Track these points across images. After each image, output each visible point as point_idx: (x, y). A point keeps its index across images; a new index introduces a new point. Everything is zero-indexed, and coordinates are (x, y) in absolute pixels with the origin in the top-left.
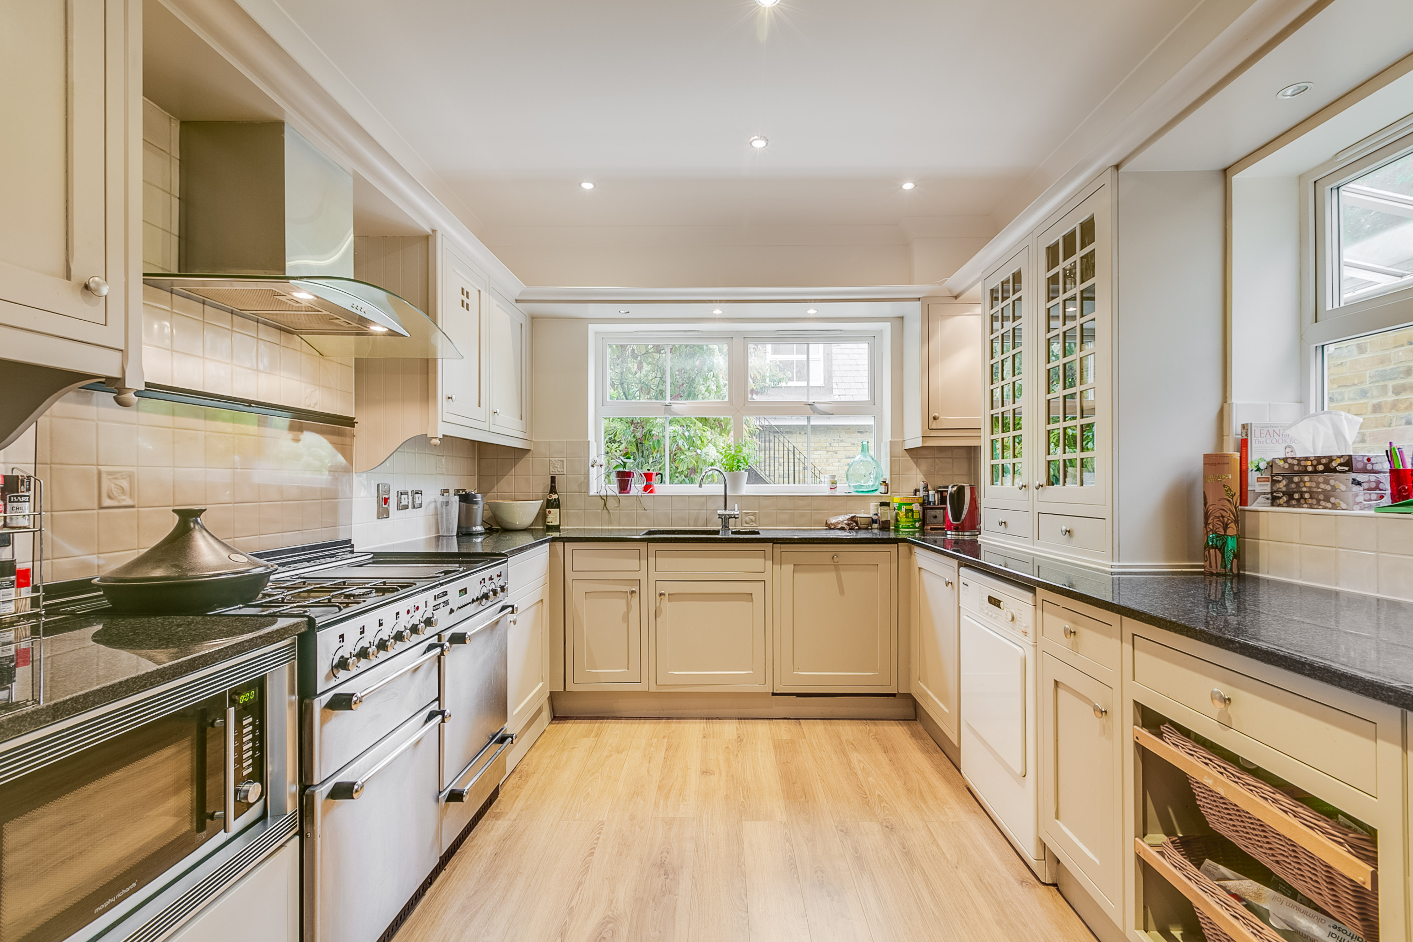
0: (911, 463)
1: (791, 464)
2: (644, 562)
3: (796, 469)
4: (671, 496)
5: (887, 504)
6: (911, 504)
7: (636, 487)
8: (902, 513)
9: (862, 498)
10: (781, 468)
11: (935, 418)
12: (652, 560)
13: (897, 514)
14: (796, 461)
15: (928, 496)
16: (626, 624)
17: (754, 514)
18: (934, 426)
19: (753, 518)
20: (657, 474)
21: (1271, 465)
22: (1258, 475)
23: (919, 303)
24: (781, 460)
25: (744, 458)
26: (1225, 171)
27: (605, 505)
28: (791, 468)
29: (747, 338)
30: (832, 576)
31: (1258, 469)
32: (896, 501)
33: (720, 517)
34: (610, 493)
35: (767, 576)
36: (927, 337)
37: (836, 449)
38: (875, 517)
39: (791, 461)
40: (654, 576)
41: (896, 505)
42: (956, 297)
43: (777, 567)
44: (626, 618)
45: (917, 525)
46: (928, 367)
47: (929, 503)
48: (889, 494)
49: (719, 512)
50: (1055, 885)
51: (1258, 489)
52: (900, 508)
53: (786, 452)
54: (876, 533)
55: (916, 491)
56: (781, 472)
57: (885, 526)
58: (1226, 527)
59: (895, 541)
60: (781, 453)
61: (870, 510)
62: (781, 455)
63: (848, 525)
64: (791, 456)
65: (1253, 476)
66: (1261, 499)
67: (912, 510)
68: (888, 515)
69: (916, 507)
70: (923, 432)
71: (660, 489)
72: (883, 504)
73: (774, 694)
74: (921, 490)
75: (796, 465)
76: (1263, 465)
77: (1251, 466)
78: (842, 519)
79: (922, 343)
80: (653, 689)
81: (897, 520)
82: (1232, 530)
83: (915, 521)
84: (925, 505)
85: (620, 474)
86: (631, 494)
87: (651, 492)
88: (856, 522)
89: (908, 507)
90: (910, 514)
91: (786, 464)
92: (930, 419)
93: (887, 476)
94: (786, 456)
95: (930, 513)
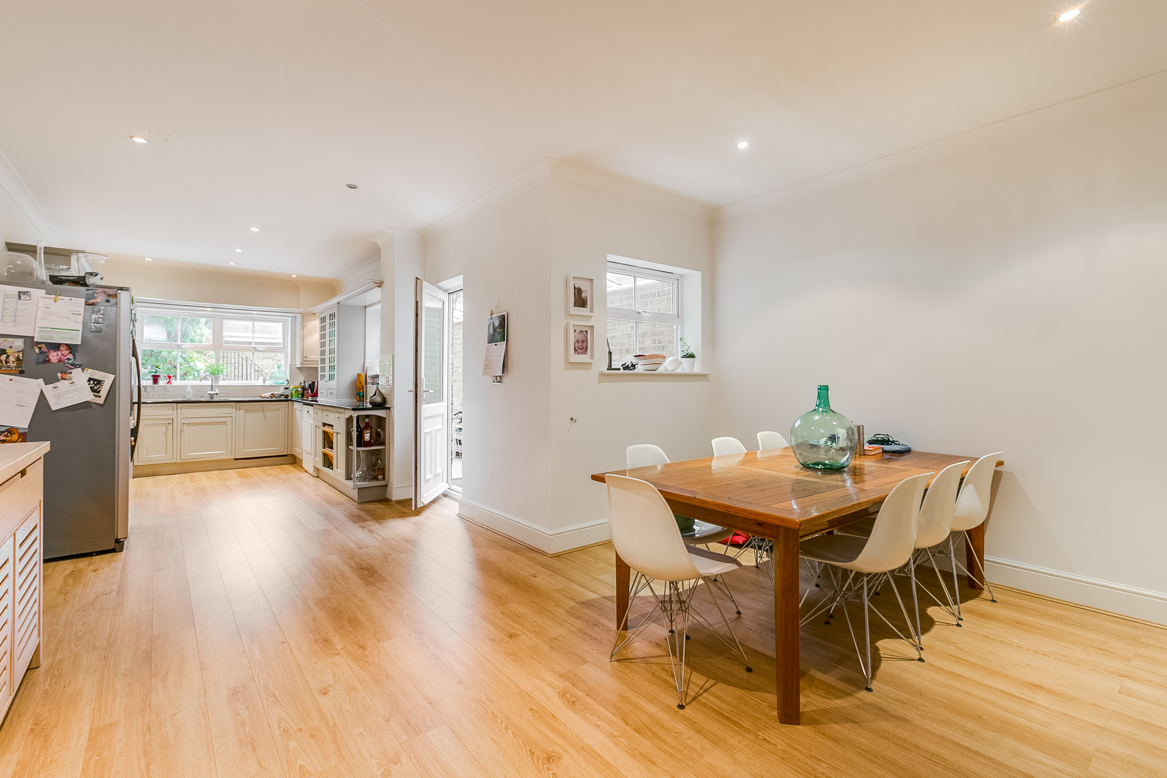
0: (299, 373)
1: (245, 368)
2: (175, 411)
3: (249, 371)
4: (183, 386)
5: (287, 388)
6: (297, 388)
7: (162, 382)
8: (294, 392)
9: (277, 386)
10: (237, 370)
11: (306, 357)
12: (179, 410)
13: (292, 392)
14: (249, 366)
15: (305, 385)
16: (165, 437)
17: (225, 393)
18: (305, 359)
19: (225, 395)
20: (174, 376)
21: (372, 376)
22: (369, 378)
23: (300, 315)
24: (237, 365)
25: (221, 370)
26: (365, 307)
27: (146, 390)
28: (245, 371)
29: (222, 318)
30: (262, 413)
31: (369, 377)
32: (292, 387)
33: (209, 394)
34: (148, 384)
35: (233, 415)
36: (303, 327)
37: (280, 358)
38: (283, 394)
39: (245, 365)
40: (180, 416)
41: (291, 389)
42: (315, 314)
43: (237, 411)
44: (166, 434)
45: (300, 396)
46: (303, 338)
47: (306, 388)
48: (289, 385)
49: (209, 392)
50: (318, 477)
51: (369, 382)
52: (293, 390)
53: (240, 360)
54: (283, 398)
55: (301, 383)
56: (237, 374)
57: (287, 396)
58: (360, 390)
59: (287, 401)
60: (237, 360)
61: (281, 391)
62: (237, 362)
63: (270, 396)
64: (245, 362)
65: (368, 379)
66: (370, 384)
67: (297, 391)
68: (288, 392)
69: (300, 389)
70: (301, 361)
71: (174, 382)
72: (285, 388)
73: (235, 459)
74: (303, 383)
75: (249, 368)
76: (370, 376)
77: (368, 376)
78: (268, 394)
79: (301, 329)
80: (179, 461)
81: (292, 395)
82: (361, 391)
83: (299, 394)
84: (304, 389)
85: (153, 376)
86: (159, 385)
87: (171, 384)
88: (274, 396)
89: (296, 389)
90: (297, 392)
91: (240, 368)
92: (304, 358)
93: (288, 378)
94: (240, 362)
95: (306, 392)
